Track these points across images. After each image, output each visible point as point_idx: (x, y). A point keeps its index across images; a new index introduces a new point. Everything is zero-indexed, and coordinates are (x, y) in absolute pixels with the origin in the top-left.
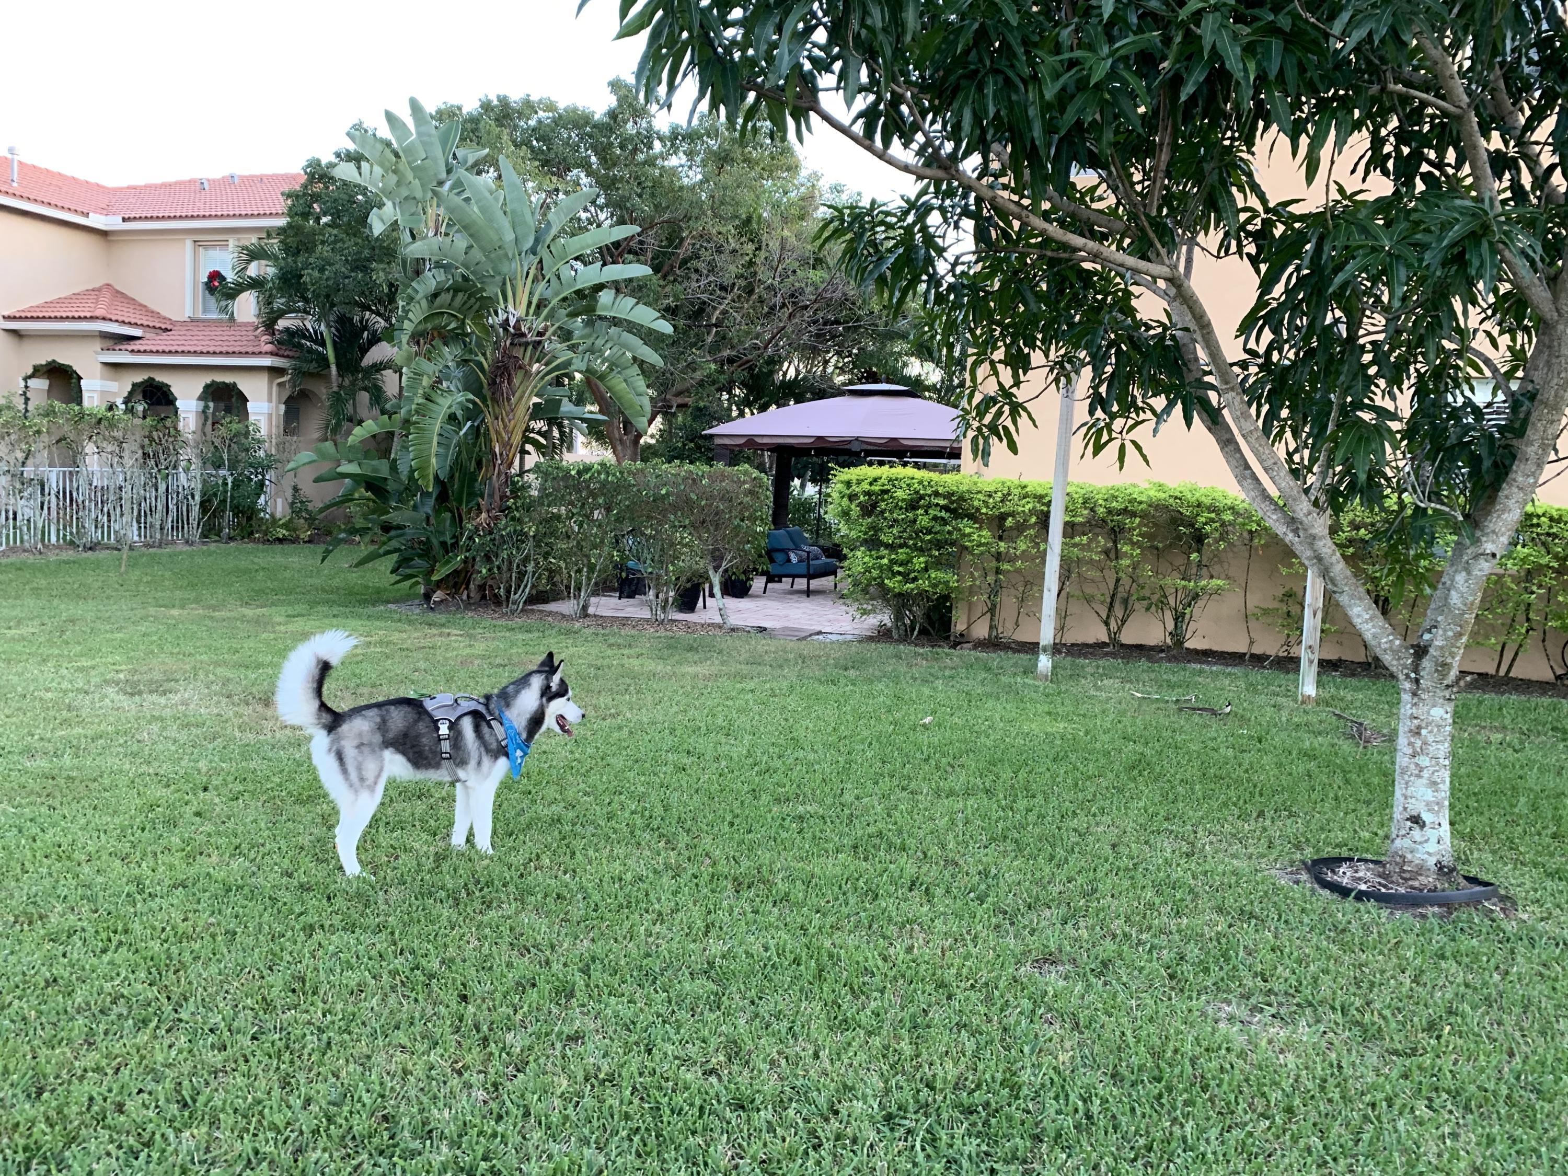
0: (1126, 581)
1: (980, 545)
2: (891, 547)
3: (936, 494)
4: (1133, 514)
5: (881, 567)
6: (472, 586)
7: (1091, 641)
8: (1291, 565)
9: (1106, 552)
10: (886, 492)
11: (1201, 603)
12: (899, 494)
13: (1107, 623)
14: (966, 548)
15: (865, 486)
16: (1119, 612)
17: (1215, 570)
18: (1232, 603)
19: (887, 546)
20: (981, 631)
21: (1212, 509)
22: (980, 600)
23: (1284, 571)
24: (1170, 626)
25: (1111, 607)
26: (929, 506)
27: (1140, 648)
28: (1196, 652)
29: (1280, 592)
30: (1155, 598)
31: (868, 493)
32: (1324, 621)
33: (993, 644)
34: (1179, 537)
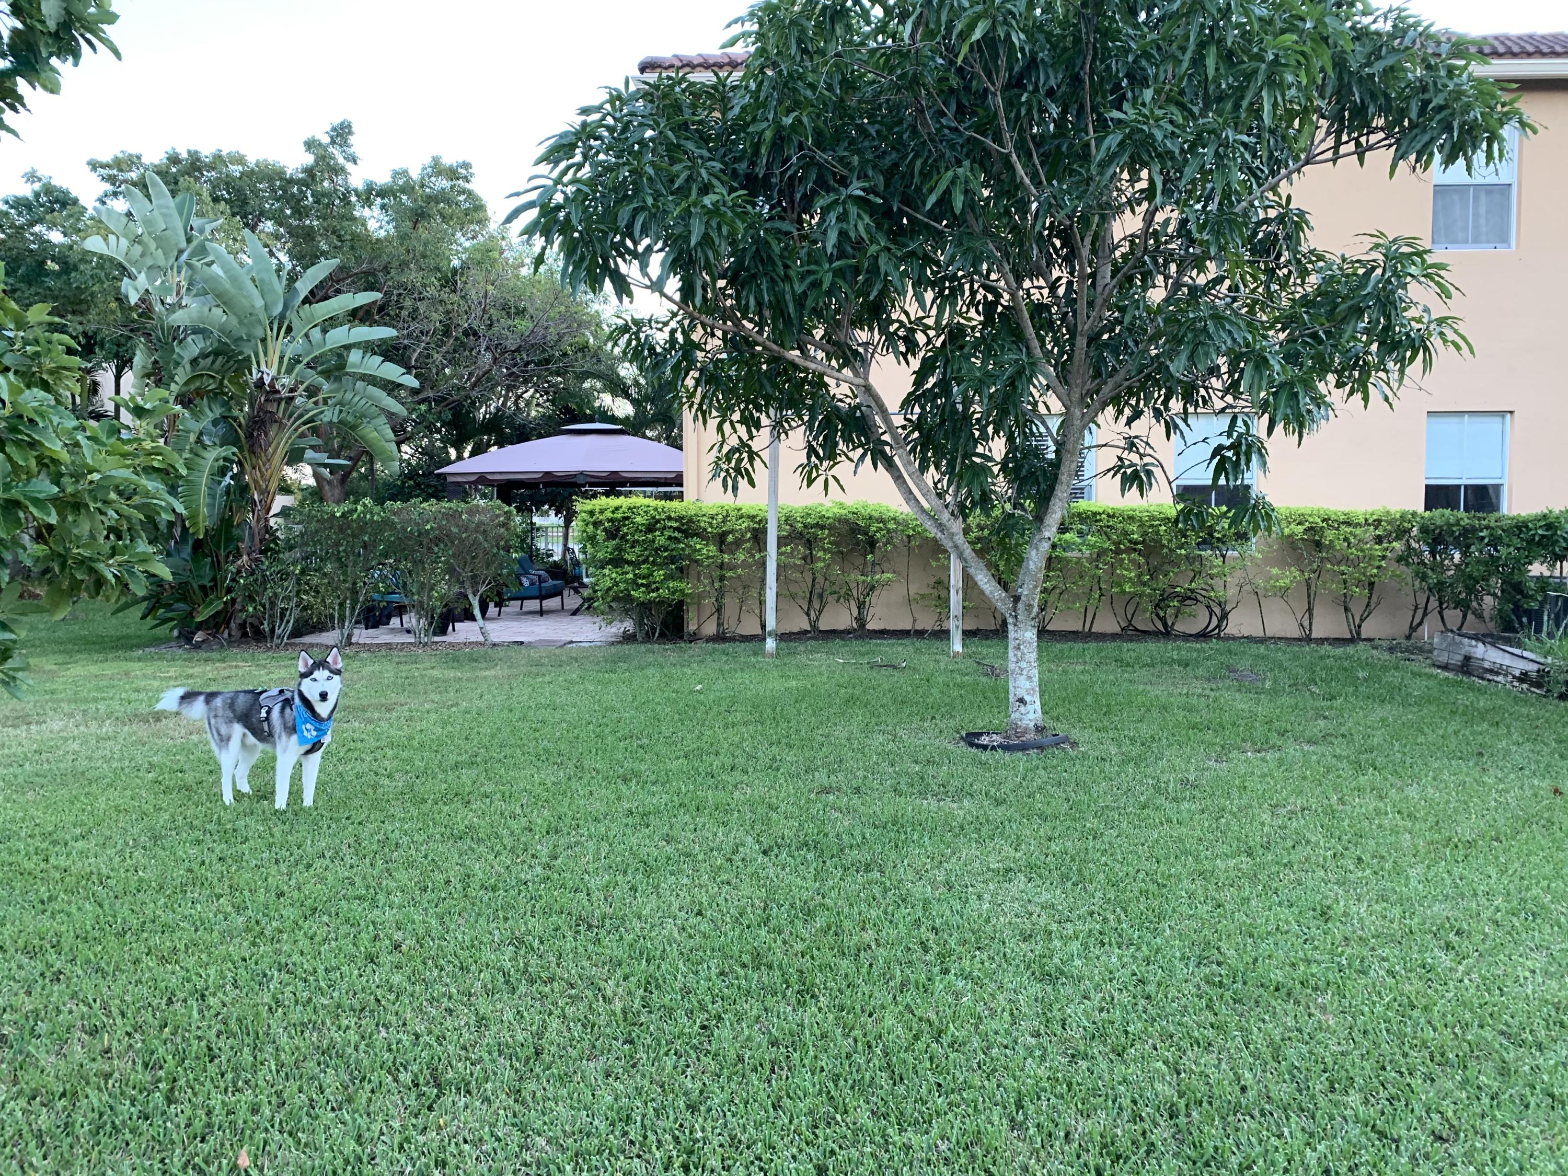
0: (820, 579)
1: (708, 557)
2: (635, 564)
3: (669, 518)
4: (822, 528)
5: (626, 581)
6: (233, 625)
7: (796, 630)
8: (938, 560)
9: (804, 558)
10: (627, 518)
11: (876, 593)
12: (638, 519)
13: (808, 614)
14: (697, 561)
15: (609, 514)
16: (816, 605)
17: (886, 566)
18: (898, 592)
19: (630, 563)
20: (710, 629)
21: (881, 520)
22: (709, 603)
23: (934, 564)
24: (855, 612)
25: (810, 601)
26: (664, 528)
27: (833, 632)
28: (874, 631)
29: (932, 581)
30: (842, 592)
31: (611, 520)
32: (964, 600)
33: (720, 638)
34: (858, 544)
